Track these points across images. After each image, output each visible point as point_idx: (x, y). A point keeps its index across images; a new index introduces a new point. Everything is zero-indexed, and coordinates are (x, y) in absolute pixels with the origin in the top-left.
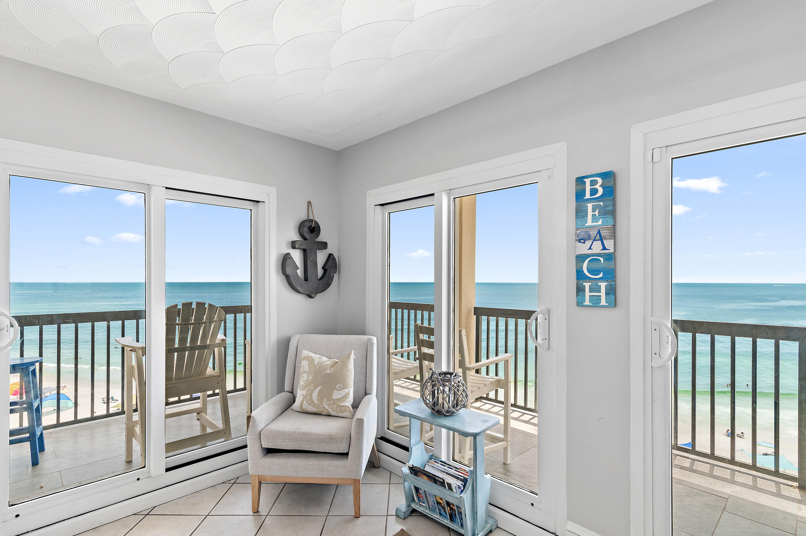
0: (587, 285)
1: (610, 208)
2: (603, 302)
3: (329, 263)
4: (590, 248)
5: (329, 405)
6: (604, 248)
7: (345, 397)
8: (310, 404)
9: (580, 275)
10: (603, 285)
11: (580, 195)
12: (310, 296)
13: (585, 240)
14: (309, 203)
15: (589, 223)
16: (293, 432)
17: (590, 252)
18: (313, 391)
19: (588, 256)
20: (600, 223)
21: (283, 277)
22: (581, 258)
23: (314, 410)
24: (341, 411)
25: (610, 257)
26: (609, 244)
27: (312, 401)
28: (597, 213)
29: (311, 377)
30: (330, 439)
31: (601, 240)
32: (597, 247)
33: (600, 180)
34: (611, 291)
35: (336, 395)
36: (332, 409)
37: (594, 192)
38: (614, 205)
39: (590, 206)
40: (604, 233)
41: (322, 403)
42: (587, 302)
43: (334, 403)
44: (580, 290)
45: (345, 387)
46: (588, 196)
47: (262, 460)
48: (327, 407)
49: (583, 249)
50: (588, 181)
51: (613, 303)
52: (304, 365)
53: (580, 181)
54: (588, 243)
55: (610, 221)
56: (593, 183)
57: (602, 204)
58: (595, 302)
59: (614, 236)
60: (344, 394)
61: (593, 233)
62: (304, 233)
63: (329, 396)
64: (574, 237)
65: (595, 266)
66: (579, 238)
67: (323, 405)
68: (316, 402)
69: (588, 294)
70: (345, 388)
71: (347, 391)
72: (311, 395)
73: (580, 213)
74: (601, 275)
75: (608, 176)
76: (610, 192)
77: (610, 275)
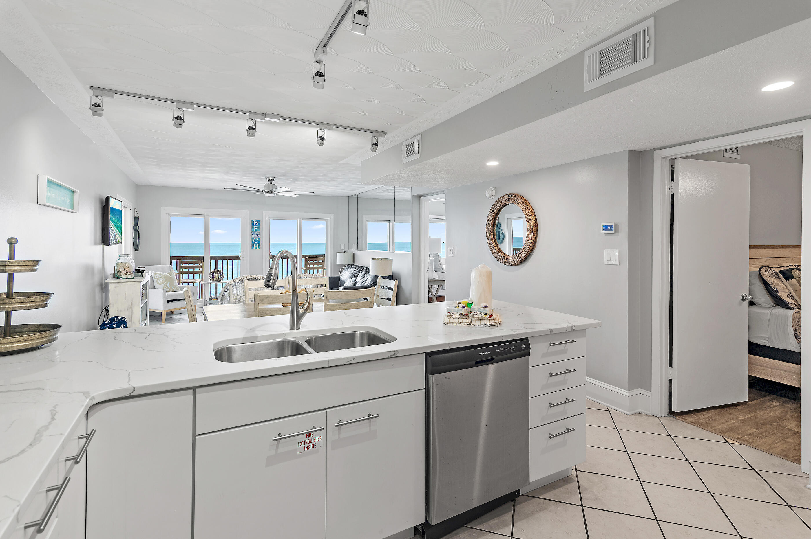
0: (254, 244)
1: (259, 227)
2: (258, 248)
9: (253, 242)
10: (258, 244)
11: (253, 224)
15: (255, 231)
17: (255, 237)
18: (167, 284)
20: (257, 231)
22: (253, 238)
24: (178, 289)
25: (259, 238)
28: (256, 229)
32: (257, 236)
33: (257, 222)
34: (259, 246)
36: (175, 288)
37: (256, 224)
39: (255, 227)
40: (258, 233)
41: (171, 287)
42: (254, 248)
44: (252, 246)
45: (176, 282)
46: (254, 224)
48: (173, 288)
49: (253, 236)
50: (254, 221)
51: (259, 249)
53: (253, 221)
54: (255, 235)
55: (259, 230)
56: (256, 222)
57: (257, 226)
58: (256, 248)
59: (260, 234)
60: (176, 284)
61: (256, 233)
63: (173, 285)
64: (251, 234)
65: (256, 240)
66: (253, 234)
68: (169, 287)
69: (254, 246)
72: (167, 285)
73: (253, 228)
74: (257, 242)
75: (259, 221)
76: (259, 224)
77: (259, 242)
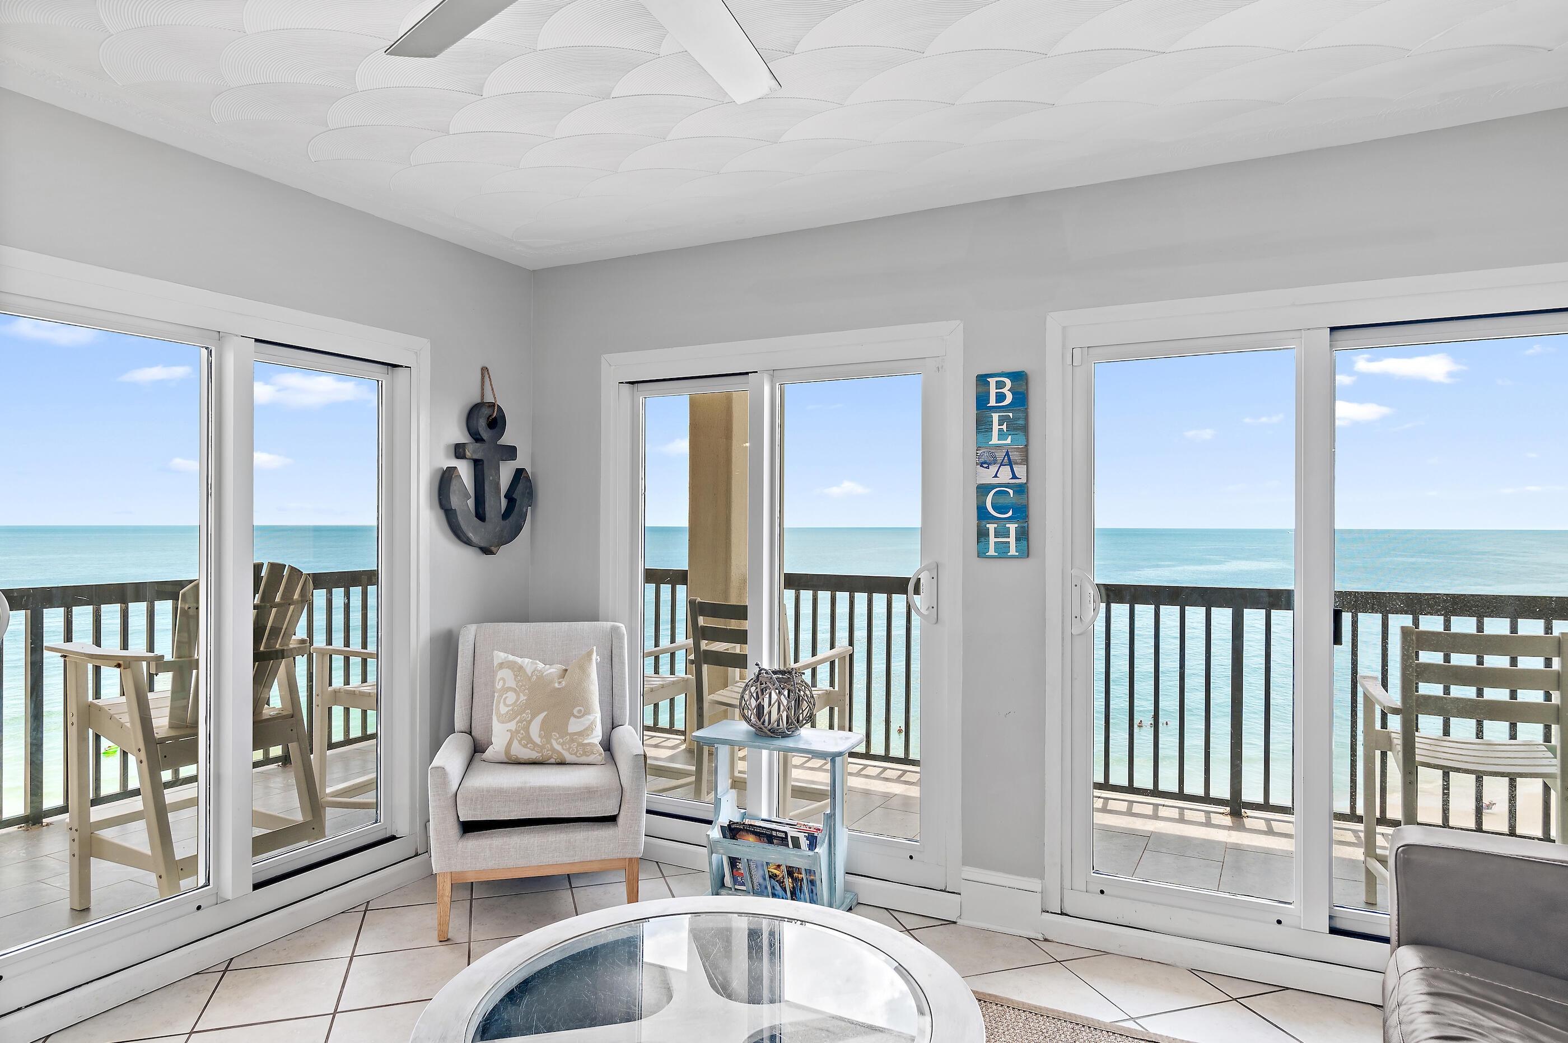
0: (992, 527)
1: (1021, 422)
2: (1013, 551)
3: (520, 487)
4: (996, 476)
5: (562, 744)
6: (1014, 477)
7: (590, 729)
8: (525, 746)
9: (982, 514)
10: (1012, 527)
11: (982, 401)
12: (486, 551)
13: (989, 464)
14: (484, 370)
15: (995, 440)
16: (520, 789)
17: (996, 481)
18: (529, 722)
19: (994, 486)
20: (1009, 441)
21: (441, 513)
22: (983, 490)
23: (534, 755)
24: (585, 754)
25: (1022, 489)
26: (1020, 470)
27: (530, 740)
28: (1004, 427)
29: (523, 698)
30: (589, 793)
31: (1010, 464)
32: (1005, 475)
33: (1008, 382)
34: (1023, 535)
35: (574, 726)
36: (568, 750)
37: (1001, 397)
38: (1026, 418)
39: (995, 417)
40: (1015, 456)
41: (549, 742)
42: (992, 552)
43: (572, 740)
44: (982, 534)
45: (588, 711)
46: (992, 402)
47: (460, 845)
48: (558, 748)
49: (986, 476)
50: (992, 381)
51: (1025, 553)
52: (505, 678)
53: (982, 380)
54: (993, 469)
55: (1021, 437)
56: (1000, 385)
57: (1011, 415)
58: (1002, 551)
59: (1026, 460)
60: (587, 723)
61: (1000, 455)
62: (480, 429)
63: (563, 731)
64: (973, 460)
65: (1002, 501)
66: (982, 460)
67: (551, 745)
68: (538, 740)
69: (992, 539)
70: (589, 714)
71: (591, 717)
72: (527, 729)
73: (983, 425)
74: (1010, 514)
75: (1019, 378)
76: (1021, 399)
77: (1022, 513)
